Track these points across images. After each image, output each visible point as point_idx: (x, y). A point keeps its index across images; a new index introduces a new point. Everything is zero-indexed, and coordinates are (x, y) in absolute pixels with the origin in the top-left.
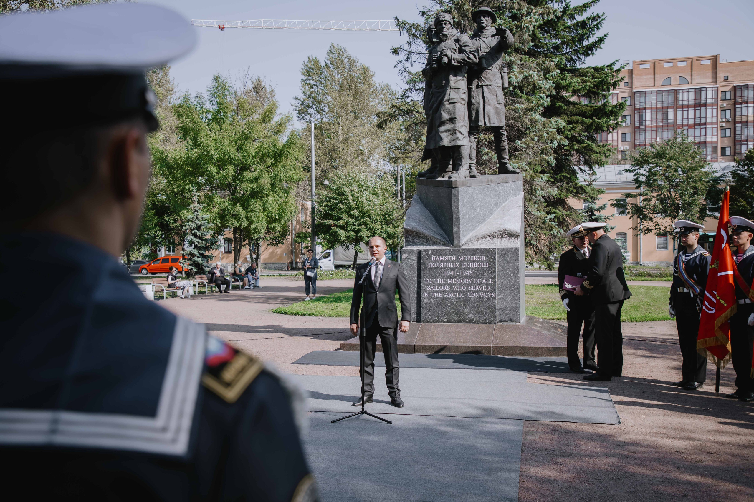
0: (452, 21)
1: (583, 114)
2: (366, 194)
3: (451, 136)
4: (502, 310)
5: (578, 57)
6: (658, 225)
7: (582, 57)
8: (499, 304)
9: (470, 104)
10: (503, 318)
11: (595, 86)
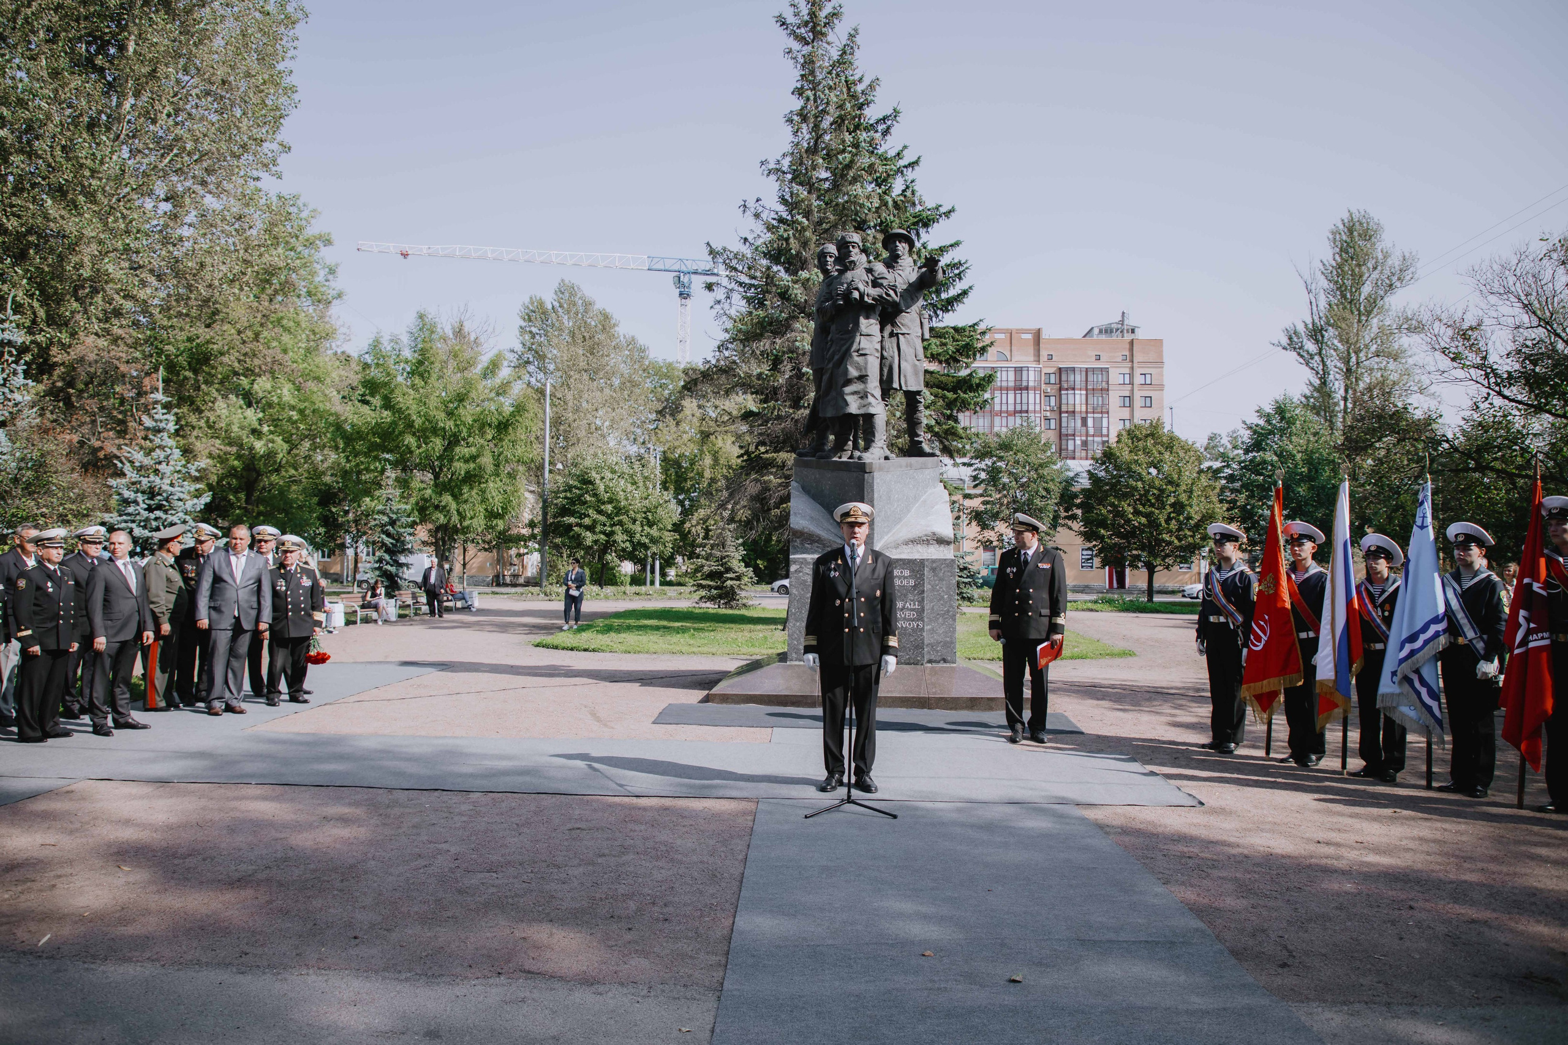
0: (861, 244)
1: (942, 386)
2: (622, 482)
3: (860, 401)
4: (931, 645)
5: (935, 312)
6: (1002, 535)
7: (939, 312)
8: (928, 639)
9: (882, 357)
10: (933, 657)
11: (958, 350)
